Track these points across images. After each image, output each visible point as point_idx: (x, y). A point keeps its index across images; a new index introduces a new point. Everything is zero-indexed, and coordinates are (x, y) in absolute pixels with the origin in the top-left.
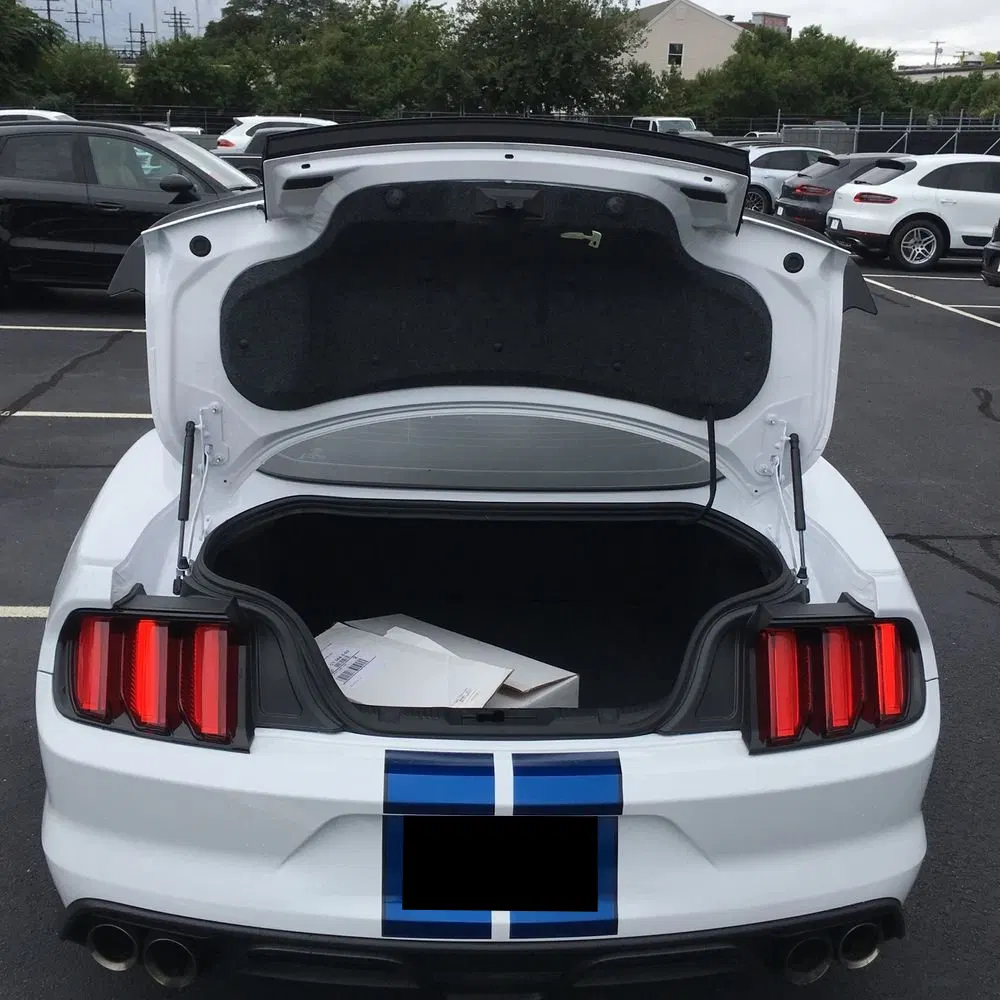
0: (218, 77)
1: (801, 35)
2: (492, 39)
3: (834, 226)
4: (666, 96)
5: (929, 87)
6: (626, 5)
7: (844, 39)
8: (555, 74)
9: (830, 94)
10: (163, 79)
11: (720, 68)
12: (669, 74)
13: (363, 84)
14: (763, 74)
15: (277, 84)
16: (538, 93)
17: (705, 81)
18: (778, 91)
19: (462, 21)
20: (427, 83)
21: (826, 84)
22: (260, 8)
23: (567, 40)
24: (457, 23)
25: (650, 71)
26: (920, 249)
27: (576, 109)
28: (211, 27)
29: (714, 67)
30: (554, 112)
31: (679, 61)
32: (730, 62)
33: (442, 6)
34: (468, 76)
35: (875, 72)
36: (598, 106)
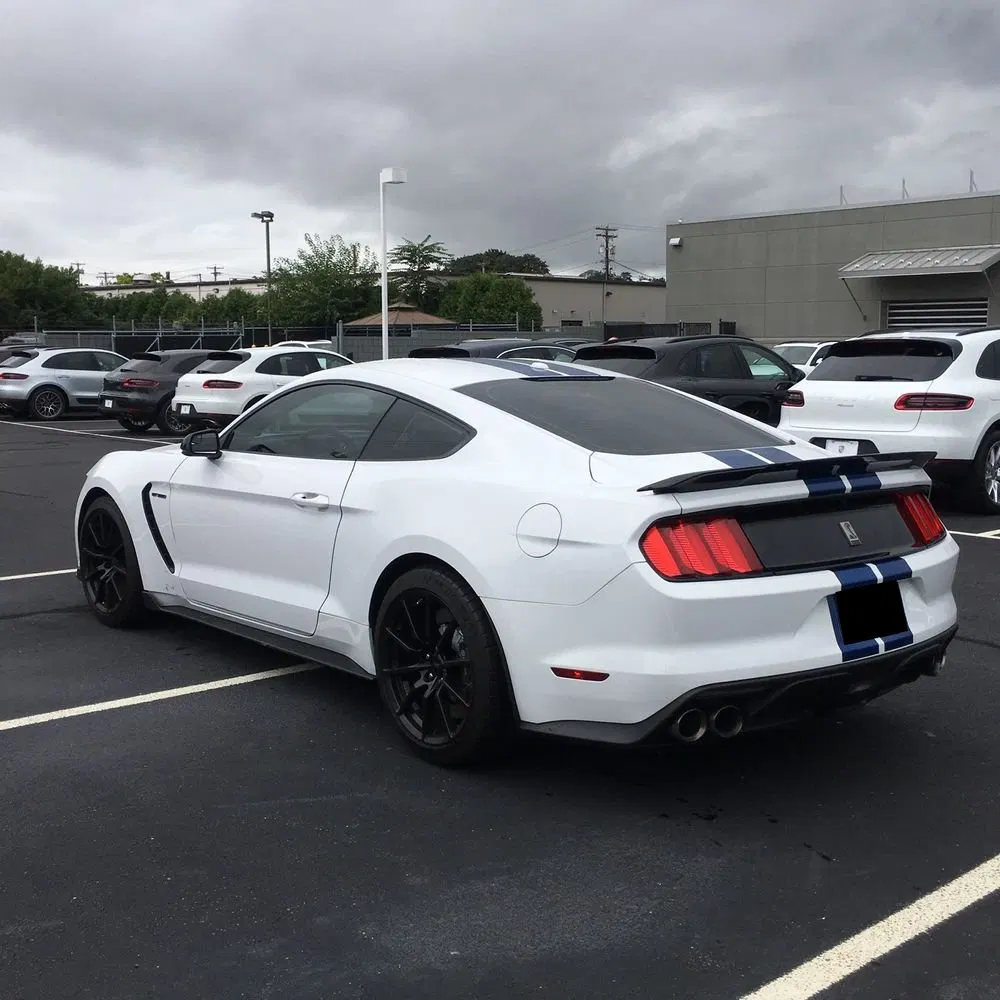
3: (185, 410)
21: (18, 298)
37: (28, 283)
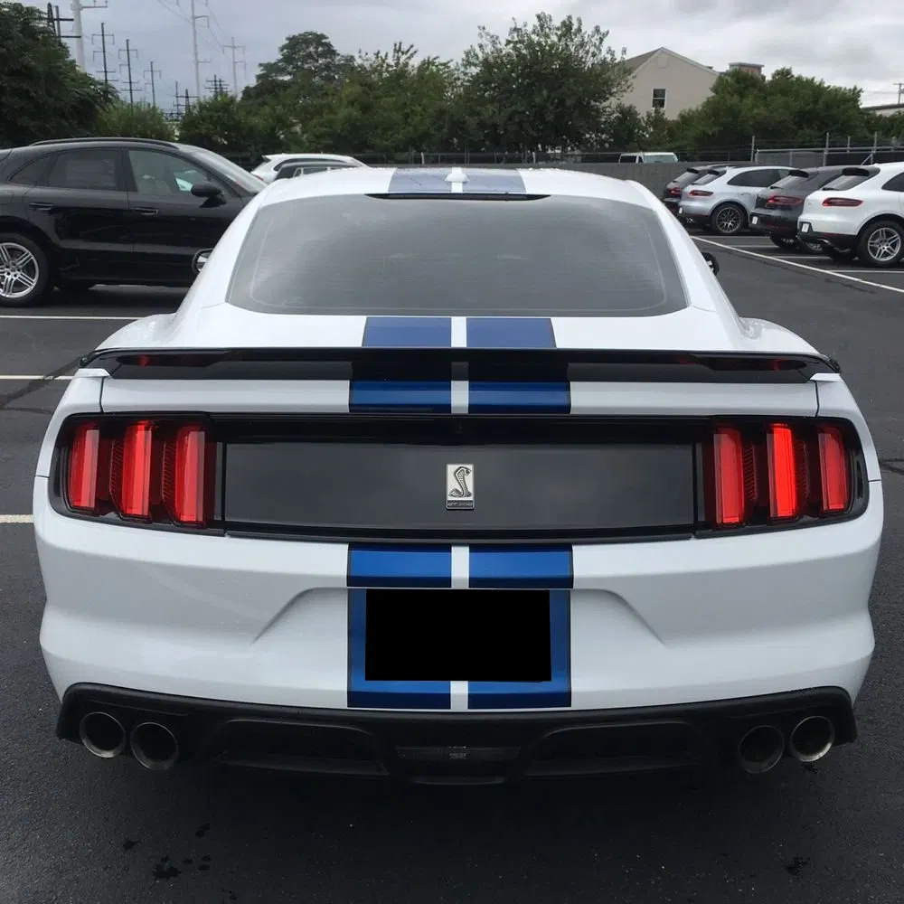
0: (251, 129)
1: (773, 77)
2: (494, 89)
3: (805, 229)
4: (651, 134)
5: (893, 119)
6: (613, 55)
7: (813, 79)
8: (550, 118)
9: (801, 128)
10: (204, 131)
11: (700, 108)
12: (653, 115)
13: (379, 131)
14: (740, 112)
15: (303, 133)
16: (535, 134)
17: (686, 120)
18: (752, 126)
19: (466, 74)
20: (436, 130)
21: (796, 119)
22: (290, 74)
23: (560, 87)
24: (462, 76)
25: (636, 112)
26: (886, 247)
27: (569, 148)
28: (247, 91)
29: (694, 108)
30: (550, 151)
31: (662, 104)
32: (708, 103)
33: (449, 62)
34: (472, 122)
35: (842, 107)
36: (589, 145)
37: (808, 105)
